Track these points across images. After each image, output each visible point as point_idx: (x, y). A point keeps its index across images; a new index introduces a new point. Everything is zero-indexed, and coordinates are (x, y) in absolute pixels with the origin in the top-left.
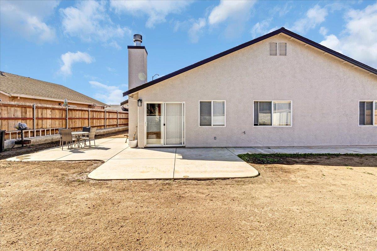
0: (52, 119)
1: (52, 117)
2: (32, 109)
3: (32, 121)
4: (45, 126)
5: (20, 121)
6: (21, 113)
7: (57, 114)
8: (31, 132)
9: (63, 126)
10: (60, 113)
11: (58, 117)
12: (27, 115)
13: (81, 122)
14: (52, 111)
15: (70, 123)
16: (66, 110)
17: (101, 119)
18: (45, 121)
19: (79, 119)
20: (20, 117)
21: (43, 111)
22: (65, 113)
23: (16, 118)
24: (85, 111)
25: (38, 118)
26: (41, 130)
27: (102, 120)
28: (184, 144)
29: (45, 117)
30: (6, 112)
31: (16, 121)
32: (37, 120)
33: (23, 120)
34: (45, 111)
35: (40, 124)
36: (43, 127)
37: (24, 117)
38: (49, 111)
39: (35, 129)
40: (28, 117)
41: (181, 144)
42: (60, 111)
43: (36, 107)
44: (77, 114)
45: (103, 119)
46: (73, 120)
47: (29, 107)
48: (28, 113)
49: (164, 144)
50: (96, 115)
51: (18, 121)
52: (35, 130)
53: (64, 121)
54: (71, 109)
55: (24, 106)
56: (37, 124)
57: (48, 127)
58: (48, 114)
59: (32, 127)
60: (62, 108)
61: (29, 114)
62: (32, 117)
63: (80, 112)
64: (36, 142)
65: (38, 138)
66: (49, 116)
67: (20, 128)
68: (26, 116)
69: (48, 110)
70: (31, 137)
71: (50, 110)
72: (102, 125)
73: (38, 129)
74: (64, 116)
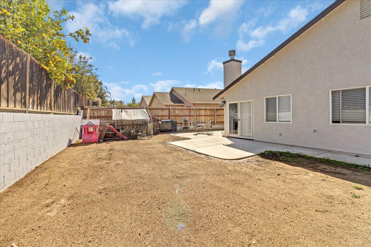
0: (205, 116)
2: (193, 111)
3: (193, 117)
7: (209, 113)
9: (213, 120)
11: (209, 114)
14: (205, 111)
15: (218, 118)
16: (214, 110)
22: (214, 112)
23: (183, 116)
25: (197, 116)
28: (253, 137)
29: (201, 115)
30: (182, 113)
34: (201, 111)
37: (189, 115)
38: (203, 111)
41: (251, 137)
43: (196, 109)
46: (220, 117)
49: (239, 136)
51: (187, 117)
53: (213, 117)
54: (218, 109)
57: (203, 120)
58: (203, 113)
60: (212, 109)
61: (192, 113)
62: (193, 115)
66: (203, 114)
74: (213, 114)
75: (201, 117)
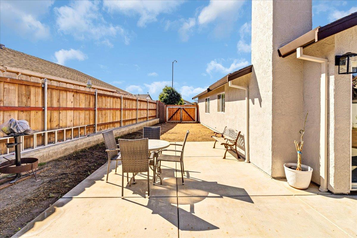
0: (74, 109)
1: (75, 107)
2: (40, 90)
3: (40, 113)
4: (64, 121)
5: (14, 116)
6: (19, 97)
7: (83, 102)
8: (39, 136)
9: (91, 121)
10: (86, 99)
11: (83, 106)
12: (32, 102)
13: (113, 114)
14: (75, 95)
15: (100, 115)
16: (95, 95)
17: (133, 109)
18: (63, 113)
19: (110, 109)
20: (17, 105)
21: (61, 95)
22: (94, 99)
23: (7, 107)
24: (117, 97)
25: (51, 109)
26: (56, 131)
27: (134, 111)
29: (64, 106)
31: (7, 114)
32: (49, 112)
33: (23, 111)
34: (63, 95)
35: (55, 120)
36: (61, 125)
37: (23, 105)
38: (70, 96)
39: (46, 129)
40: (33, 105)
42: (86, 96)
43: (48, 85)
44: (108, 102)
45: (135, 109)
46: (104, 112)
47: (36, 85)
48: (32, 97)
50: (128, 104)
51: (12, 113)
52: (46, 132)
53: (92, 113)
54: (101, 94)
55: (26, 83)
56: (50, 120)
57: (69, 123)
58: (69, 100)
59: (40, 127)
60: (90, 92)
61: (35, 101)
62: (40, 105)
63: (112, 99)
64: (49, 156)
65: (52, 148)
66: (70, 105)
67: (12, 131)
68: (29, 103)
69: (68, 93)
70: (38, 146)
71: (72, 94)
72: (134, 118)
73: (51, 129)
74: (92, 106)
75: (64, 112)
